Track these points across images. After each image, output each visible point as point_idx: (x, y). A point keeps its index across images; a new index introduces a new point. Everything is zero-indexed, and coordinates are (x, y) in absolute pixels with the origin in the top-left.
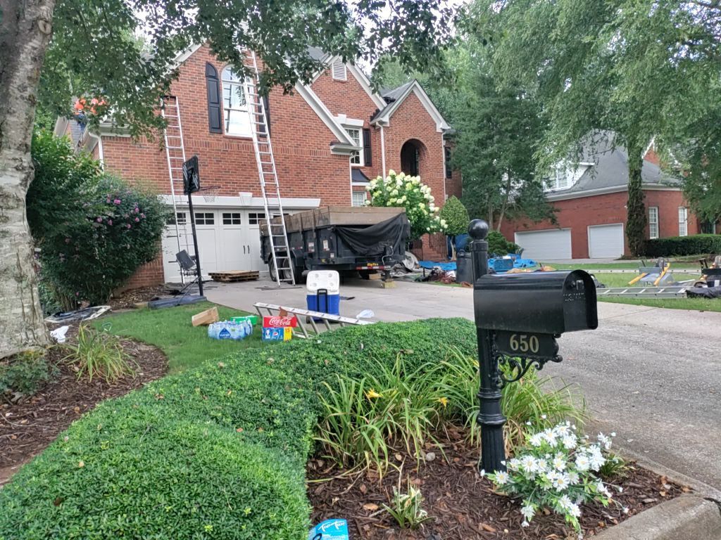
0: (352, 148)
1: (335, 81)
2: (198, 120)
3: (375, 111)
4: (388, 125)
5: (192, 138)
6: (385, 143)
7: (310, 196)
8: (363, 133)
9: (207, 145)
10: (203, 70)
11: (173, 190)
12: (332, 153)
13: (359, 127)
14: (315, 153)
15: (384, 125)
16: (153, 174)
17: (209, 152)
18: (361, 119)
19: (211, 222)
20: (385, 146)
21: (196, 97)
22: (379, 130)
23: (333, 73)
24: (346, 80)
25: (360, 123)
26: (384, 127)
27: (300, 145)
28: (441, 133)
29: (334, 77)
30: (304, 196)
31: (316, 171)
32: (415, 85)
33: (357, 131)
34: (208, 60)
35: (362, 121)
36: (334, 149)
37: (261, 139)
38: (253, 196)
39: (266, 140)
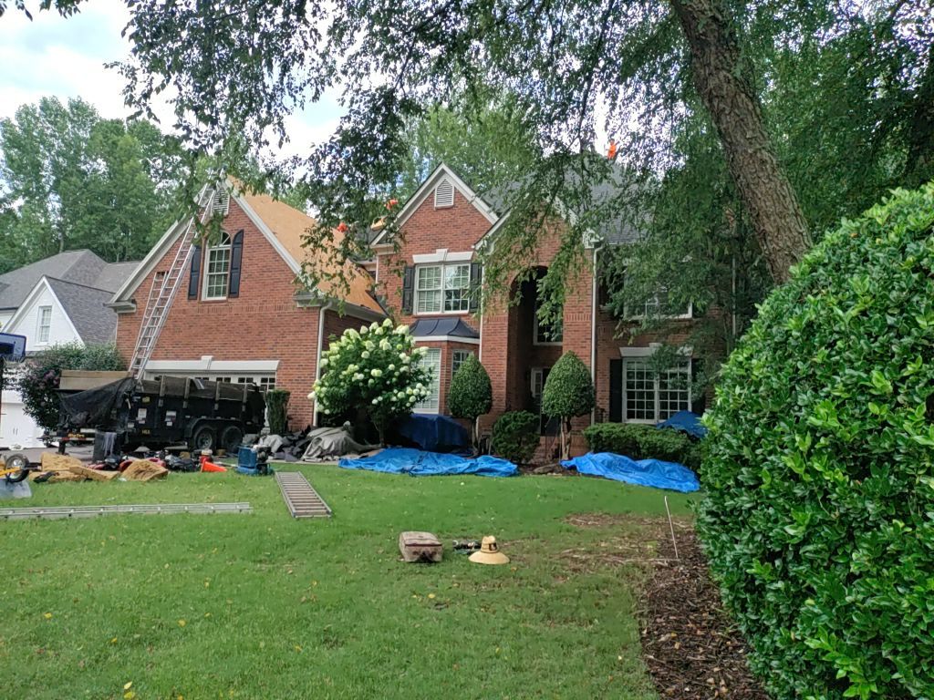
1: (438, 209)
2: (181, 289)
5: (174, 307)
8: (472, 268)
12: (298, 306)
13: (467, 262)
14: (280, 308)
17: (185, 318)
18: (470, 251)
23: (436, 200)
24: (453, 204)
25: (467, 256)
27: (266, 301)
28: (593, 249)
29: (436, 206)
30: (263, 358)
31: (279, 329)
35: (471, 253)
36: (300, 302)
37: (230, 300)
38: (213, 359)
39: (234, 300)
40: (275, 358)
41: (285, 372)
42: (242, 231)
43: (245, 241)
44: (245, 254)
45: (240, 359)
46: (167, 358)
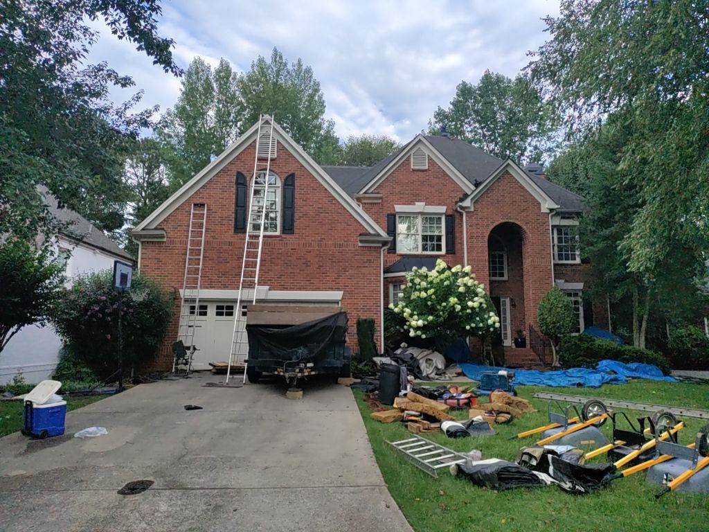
0: (380, 239)
1: (414, 170)
2: (224, 222)
3: (461, 196)
4: (472, 210)
5: (217, 239)
6: (467, 228)
7: (331, 289)
8: (446, 219)
9: (230, 243)
10: (234, 179)
11: (184, 285)
12: (360, 244)
13: (441, 214)
14: (341, 246)
15: (466, 210)
16: (179, 271)
17: (231, 250)
18: (444, 205)
19: (231, 314)
20: (467, 232)
21: (225, 203)
22: (461, 215)
23: (412, 163)
24: (427, 168)
25: (442, 209)
26: (466, 212)
27: (324, 239)
28: (548, 214)
29: (412, 167)
30: (325, 289)
31: (341, 264)
32: (509, 164)
33: (440, 219)
34: (239, 170)
35: (445, 208)
36: (361, 241)
37: (284, 236)
38: (270, 290)
39: (288, 237)
40: (338, 289)
41: (349, 301)
42: (293, 175)
43: (297, 184)
44: (297, 195)
45: (300, 289)
46: (212, 288)
